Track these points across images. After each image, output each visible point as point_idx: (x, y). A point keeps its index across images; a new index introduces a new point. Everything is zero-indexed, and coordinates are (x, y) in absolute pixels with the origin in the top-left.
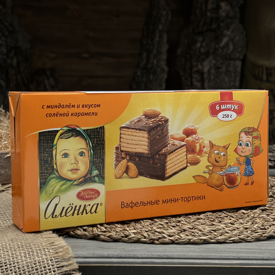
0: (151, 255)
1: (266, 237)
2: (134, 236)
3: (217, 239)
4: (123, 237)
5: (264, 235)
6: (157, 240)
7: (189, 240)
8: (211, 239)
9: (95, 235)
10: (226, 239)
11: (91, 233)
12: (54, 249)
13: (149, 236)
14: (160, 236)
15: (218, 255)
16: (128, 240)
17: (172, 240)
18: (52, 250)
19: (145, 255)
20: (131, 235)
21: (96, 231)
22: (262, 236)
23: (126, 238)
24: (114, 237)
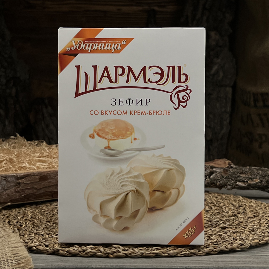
0: (105, 265)
1: (216, 251)
2: (91, 250)
3: (168, 253)
4: (80, 252)
5: (215, 250)
6: (112, 254)
7: (141, 254)
8: (163, 253)
9: (55, 250)
10: (177, 253)
11: (52, 249)
12: (17, 260)
13: (105, 251)
14: (115, 251)
15: (167, 265)
16: (85, 255)
17: (126, 254)
18: (15, 261)
19: (99, 266)
20: (88, 250)
21: (56, 247)
22: (213, 251)
23: (83, 252)
24: (72, 252)
